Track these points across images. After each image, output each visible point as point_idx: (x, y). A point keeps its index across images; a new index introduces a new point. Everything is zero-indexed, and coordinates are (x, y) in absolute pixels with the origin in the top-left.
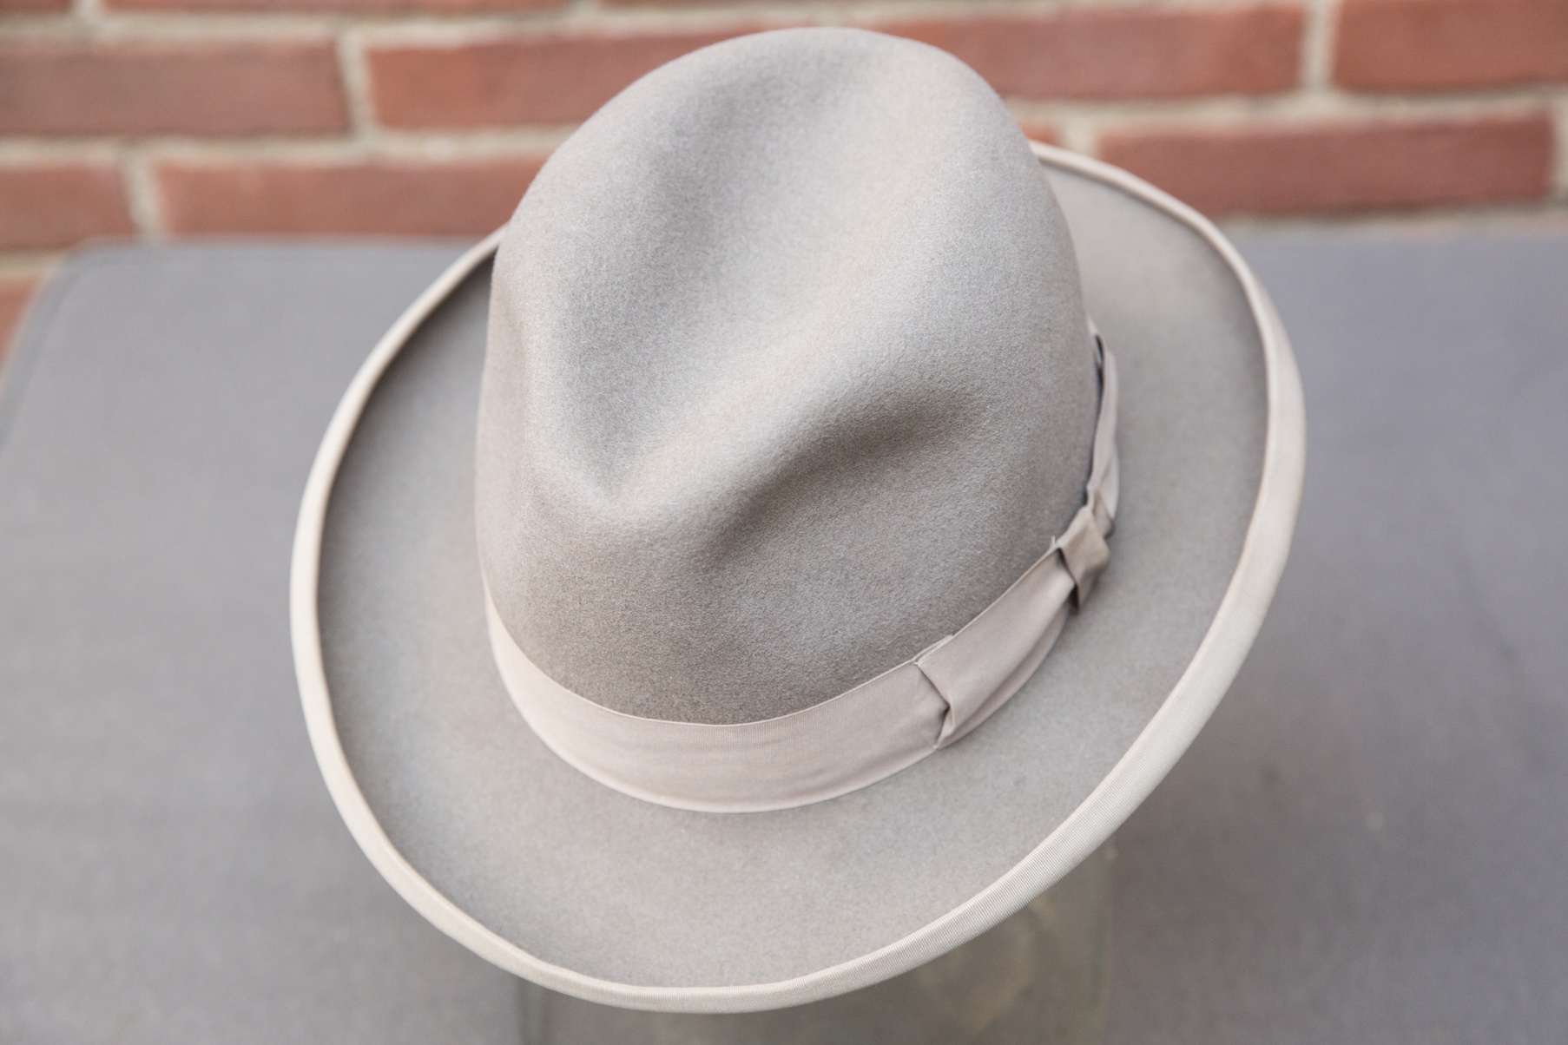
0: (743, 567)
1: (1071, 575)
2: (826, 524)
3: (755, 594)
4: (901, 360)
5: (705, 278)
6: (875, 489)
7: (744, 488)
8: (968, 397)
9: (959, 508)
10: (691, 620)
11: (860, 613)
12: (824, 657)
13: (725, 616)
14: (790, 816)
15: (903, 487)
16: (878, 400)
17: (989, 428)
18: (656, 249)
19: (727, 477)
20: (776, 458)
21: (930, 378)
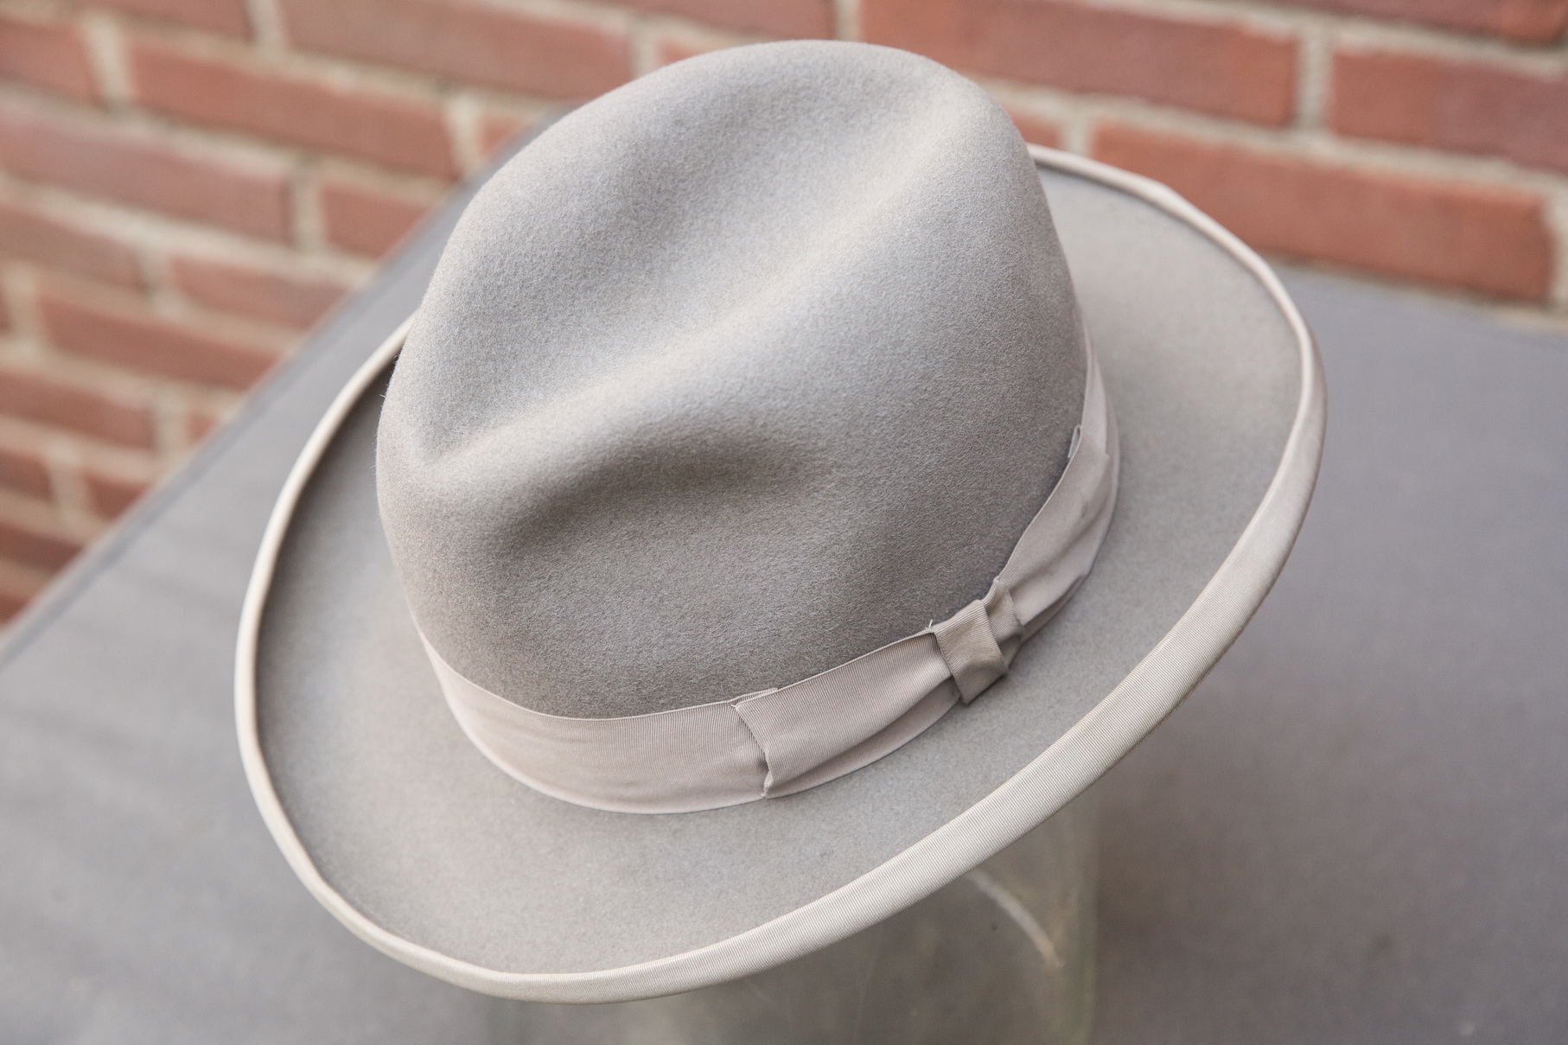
0: (547, 563)
1: (947, 665)
2: (647, 543)
3: (557, 592)
4: (732, 401)
5: (650, 272)
6: (708, 522)
7: (540, 486)
8: (809, 455)
9: (795, 564)
10: (485, 599)
11: (670, 640)
12: (626, 673)
13: (520, 604)
14: (606, 819)
15: (738, 527)
16: (699, 434)
17: (835, 492)
18: (599, 233)
19: (526, 470)
20: (578, 464)
21: (762, 426)
